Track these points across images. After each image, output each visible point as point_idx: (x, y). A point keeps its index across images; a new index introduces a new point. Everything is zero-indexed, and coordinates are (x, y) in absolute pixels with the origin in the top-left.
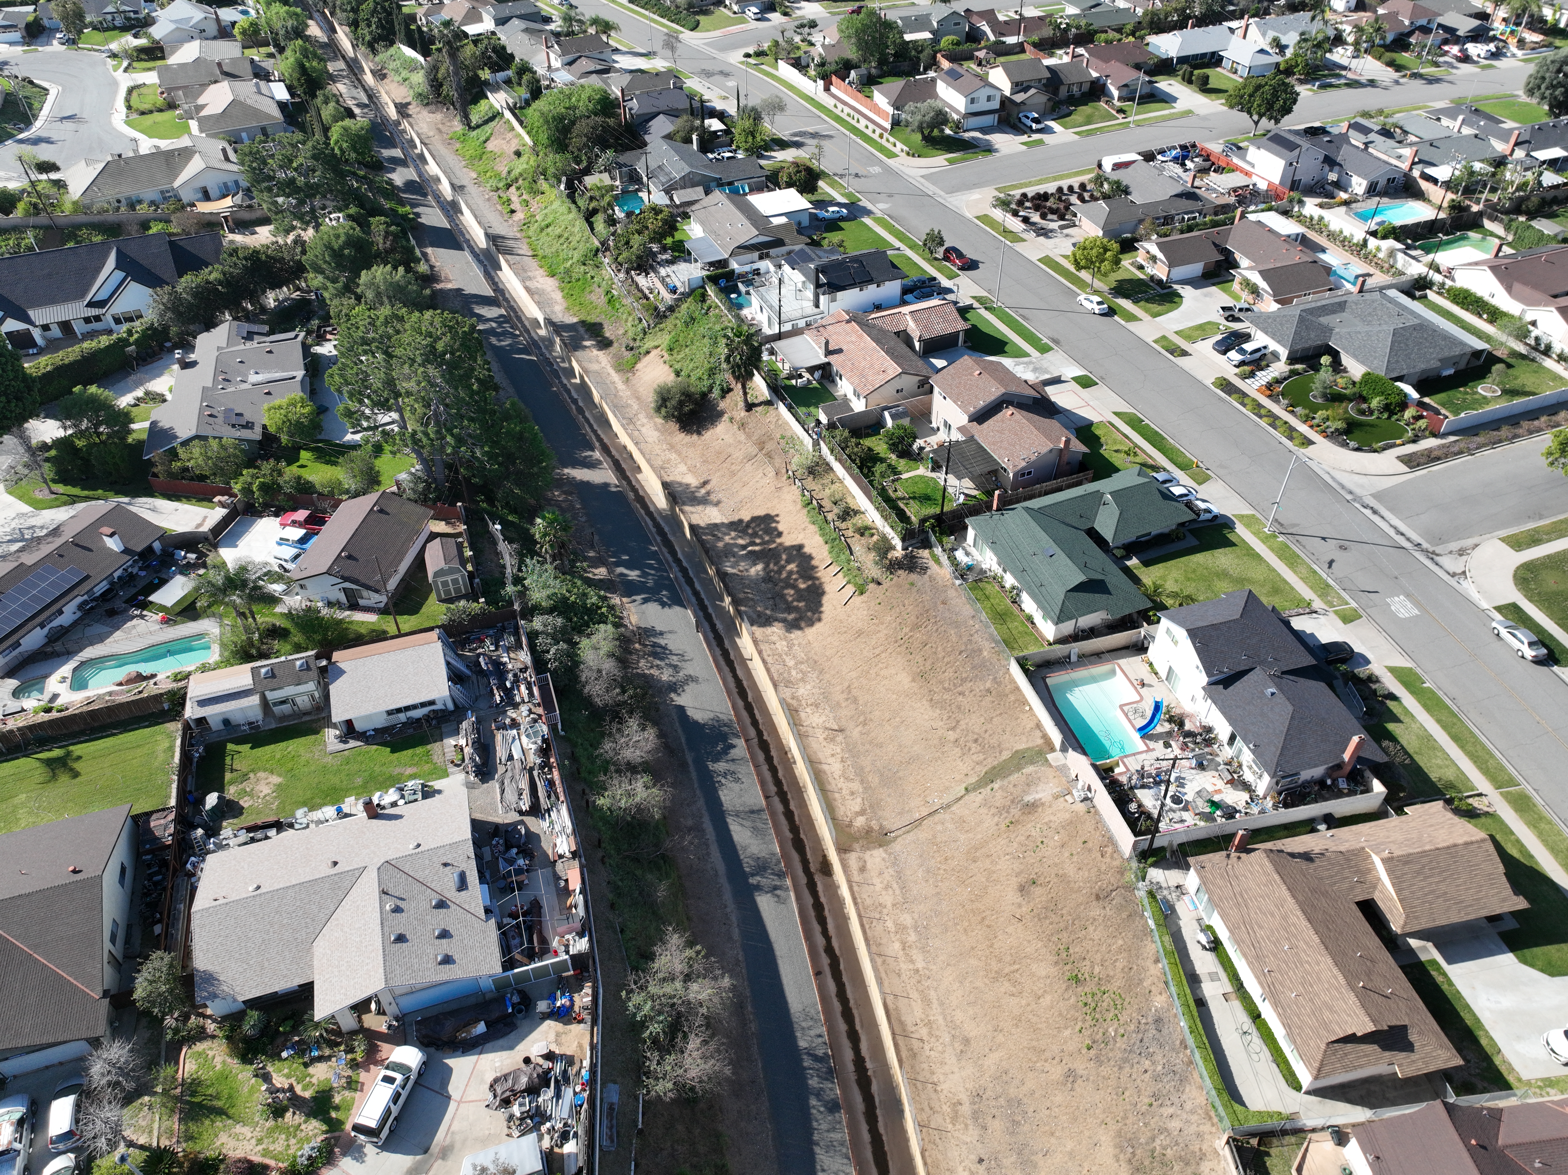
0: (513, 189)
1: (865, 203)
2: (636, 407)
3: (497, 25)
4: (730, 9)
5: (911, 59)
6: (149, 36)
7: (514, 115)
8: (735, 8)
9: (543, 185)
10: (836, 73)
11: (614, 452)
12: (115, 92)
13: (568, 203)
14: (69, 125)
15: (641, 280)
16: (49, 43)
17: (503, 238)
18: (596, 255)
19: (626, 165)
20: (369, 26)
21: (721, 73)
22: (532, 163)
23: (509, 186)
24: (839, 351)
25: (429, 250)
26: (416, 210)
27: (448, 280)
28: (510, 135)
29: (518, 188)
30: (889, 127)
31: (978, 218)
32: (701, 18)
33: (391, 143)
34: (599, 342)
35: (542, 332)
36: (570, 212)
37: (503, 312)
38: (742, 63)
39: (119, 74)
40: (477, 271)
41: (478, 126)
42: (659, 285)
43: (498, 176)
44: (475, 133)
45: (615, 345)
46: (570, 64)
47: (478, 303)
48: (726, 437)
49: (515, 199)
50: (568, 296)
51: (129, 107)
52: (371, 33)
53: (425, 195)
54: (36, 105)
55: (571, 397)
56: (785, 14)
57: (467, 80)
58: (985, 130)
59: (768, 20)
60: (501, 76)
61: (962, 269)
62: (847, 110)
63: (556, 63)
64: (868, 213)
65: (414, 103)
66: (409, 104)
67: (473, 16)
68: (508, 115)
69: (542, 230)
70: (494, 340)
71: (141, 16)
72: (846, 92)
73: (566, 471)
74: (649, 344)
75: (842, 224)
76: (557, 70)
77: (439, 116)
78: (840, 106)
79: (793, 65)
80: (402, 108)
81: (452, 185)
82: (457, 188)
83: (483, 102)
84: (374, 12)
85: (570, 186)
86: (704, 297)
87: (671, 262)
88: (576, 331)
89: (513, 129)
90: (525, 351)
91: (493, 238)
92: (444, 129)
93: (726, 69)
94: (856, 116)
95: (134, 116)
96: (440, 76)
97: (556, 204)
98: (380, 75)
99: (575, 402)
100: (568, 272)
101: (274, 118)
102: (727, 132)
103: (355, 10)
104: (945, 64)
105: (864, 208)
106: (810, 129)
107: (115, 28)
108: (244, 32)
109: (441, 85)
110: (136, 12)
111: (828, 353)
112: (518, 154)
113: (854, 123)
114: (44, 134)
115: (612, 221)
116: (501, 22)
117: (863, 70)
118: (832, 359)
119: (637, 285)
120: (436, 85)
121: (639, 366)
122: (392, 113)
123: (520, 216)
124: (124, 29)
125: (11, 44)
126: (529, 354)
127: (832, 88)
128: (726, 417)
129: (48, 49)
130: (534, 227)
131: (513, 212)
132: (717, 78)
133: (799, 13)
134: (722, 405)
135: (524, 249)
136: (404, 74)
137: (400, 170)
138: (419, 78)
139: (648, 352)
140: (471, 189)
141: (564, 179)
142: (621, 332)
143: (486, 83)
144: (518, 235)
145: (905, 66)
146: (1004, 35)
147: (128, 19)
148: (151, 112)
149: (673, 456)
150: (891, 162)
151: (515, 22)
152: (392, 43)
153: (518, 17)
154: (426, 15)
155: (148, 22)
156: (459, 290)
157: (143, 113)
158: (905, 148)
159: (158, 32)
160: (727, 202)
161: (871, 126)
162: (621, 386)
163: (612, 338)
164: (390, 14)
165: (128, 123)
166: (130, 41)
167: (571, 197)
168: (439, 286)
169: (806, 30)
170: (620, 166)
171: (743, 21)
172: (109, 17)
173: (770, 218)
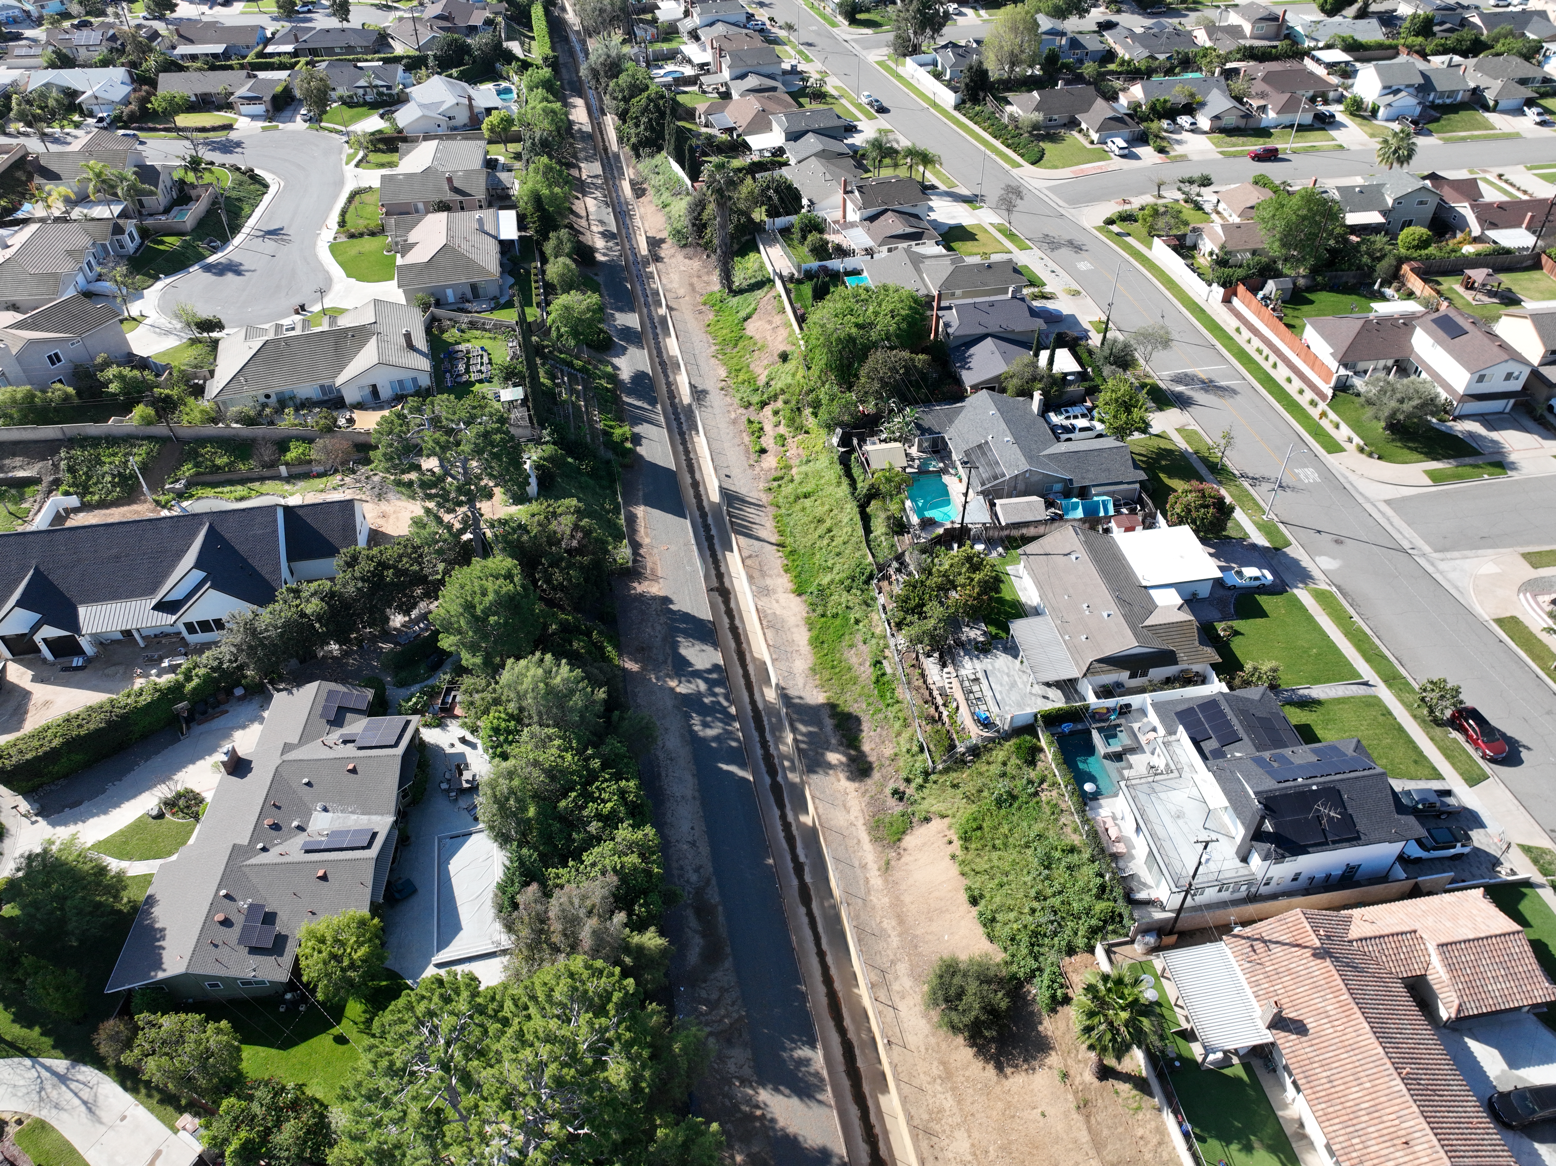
0: (768, 410)
1: (1295, 551)
2: (895, 941)
3: (788, 139)
4: (1087, 136)
5: (1360, 268)
6: (393, 121)
7: (788, 292)
8: (1095, 137)
9: (811, 422)
10: (1244, 280)
11: (847, 1022)
12: (336, 197)
13: (838, 468)
14: (270, 245)
15: (931, 666)
16: (291, 120)
17: (743, 501)
18: (867, 582)
19: (930, 431)
20: (637, 126)
21: (1071, 243)
22: (799, 376)
23: (764, 404)
24: (1298, 1028)
25: (640, 511)
26: (637, 429)
27: (655, 578)
28: (778, 320)
29: (776, 413)
30: (1330, 393)
31: (1499, 621)
32: (1046, 145)
33: (628, 303)
34: (852, 760)
35: (771, 695)
36: (839, 484)
37: (718, 658)
38: (1099, 229)
39: (350, 170)
40: (697, 565)
41: (741, 292)
42: (959, 695)
43: (751, 381)
44: (735, 301)
45: (876, 775)
46: (872, 219)
47: (688, 634)
48: (1050, 1111)
49: (768, 428)
50: (817, 643)
51: (342, 224)
52: (637, 135)
53: (653, 402)
54: (247, 209)
55: (795, 858)
56: (1161, 151)
57: (736, 227)
58: (1491, 421)
59: (1137, 157)
60: (781, 221)
61: (1492, 760)
62: (1256, 342)
63: (853, 216)
64: (1304, 576)
65: (669, 241)
66: (663, 241)
67: (760, 124)
68: (778, 283)
69: (797, 498)
70: (696, 721)
71: (395, 91)
72: (1258, 314)
73: (764, 1095)
74: (931, 802)
75: (1265, 601)
76: (853, 225)
77: (696, 264)
78: (1246, 334)
79: (1175, 249)
80: (654, 243)
81: (692, 387)
82: (699, 394)
83: (752, 256)
84: (645, 110)
85: (845, 441)
86: (1032, 755)
87: (983, 649)
88: (819, 723)
89: (783, 311)
90: (739, 757)
91: (730, 497)
92: (699, 286)
93: (1079, 239)
94: (1273, 358)
95: (343, 239)
96: (705, 216)
97: (823, 461)
98: (639, 191)
99: (799, 869)
100: (823, 593)
101: (488, 273)
102: (1082, 376)
103: (626, 100)
104: (1415, 284)
105: (1296, 562)
106: (1202, 371)
107: (365, 104)
108: (492, 130)
109: (704, 226)
110: (389, 88)
111: (1279, 1023)
112: (784, 357)
113: (1267, 366)
114: (236, 258)
115: (899, 527)
116: (794, 136)
117: (1288, 283)
118: (1286, 1042)
119: (923, 675)
120: (699, 226)
121: (909, 841)
122: (643, 249)
123: (770, 461)
124: (373, 106)
125: (254, 117)
126: (743, 766)
127: (1235, 301)
128: (1053, 1059)
129: (290, 126)
130: (788, 490)
131: (763, 451)
132: (1065, 252)
133: (1178, 150)
134: (1049, 1026)
135: (767, 529)
136: (666, 196)
137: (632, 351)
138: (680, 207)
139: (927, 820)
140: (716, 399)
141: (839, 431)
142: (888, 751)
143: (759, 228)
144: (765, 498)
145: (1349, 278)
146: (1494, 226)
147: (380, 94)
148: (361, 235)
149: (948, 1102)
150: (1331, 460)
151: (811, 138)
152: (660, 149)
153: (814, 131)
154: (708, 113)
155: (401, 99)
156: (666, 600)
157: (352, 236)
158: (1357, 440)
159: (405, 116)
160: (1082, 553)
161: (1297, 383)
162: (876, 880)
163: (872, 758)
164: (662, 115)
165: (333, 249)
166: (373, 123)
167: (845, 461)
168: (640, 588)
169: (1195, 189)
170: (923, 430)
171: (1104, 155)
172: (361, 92)
173: (1152, 592)
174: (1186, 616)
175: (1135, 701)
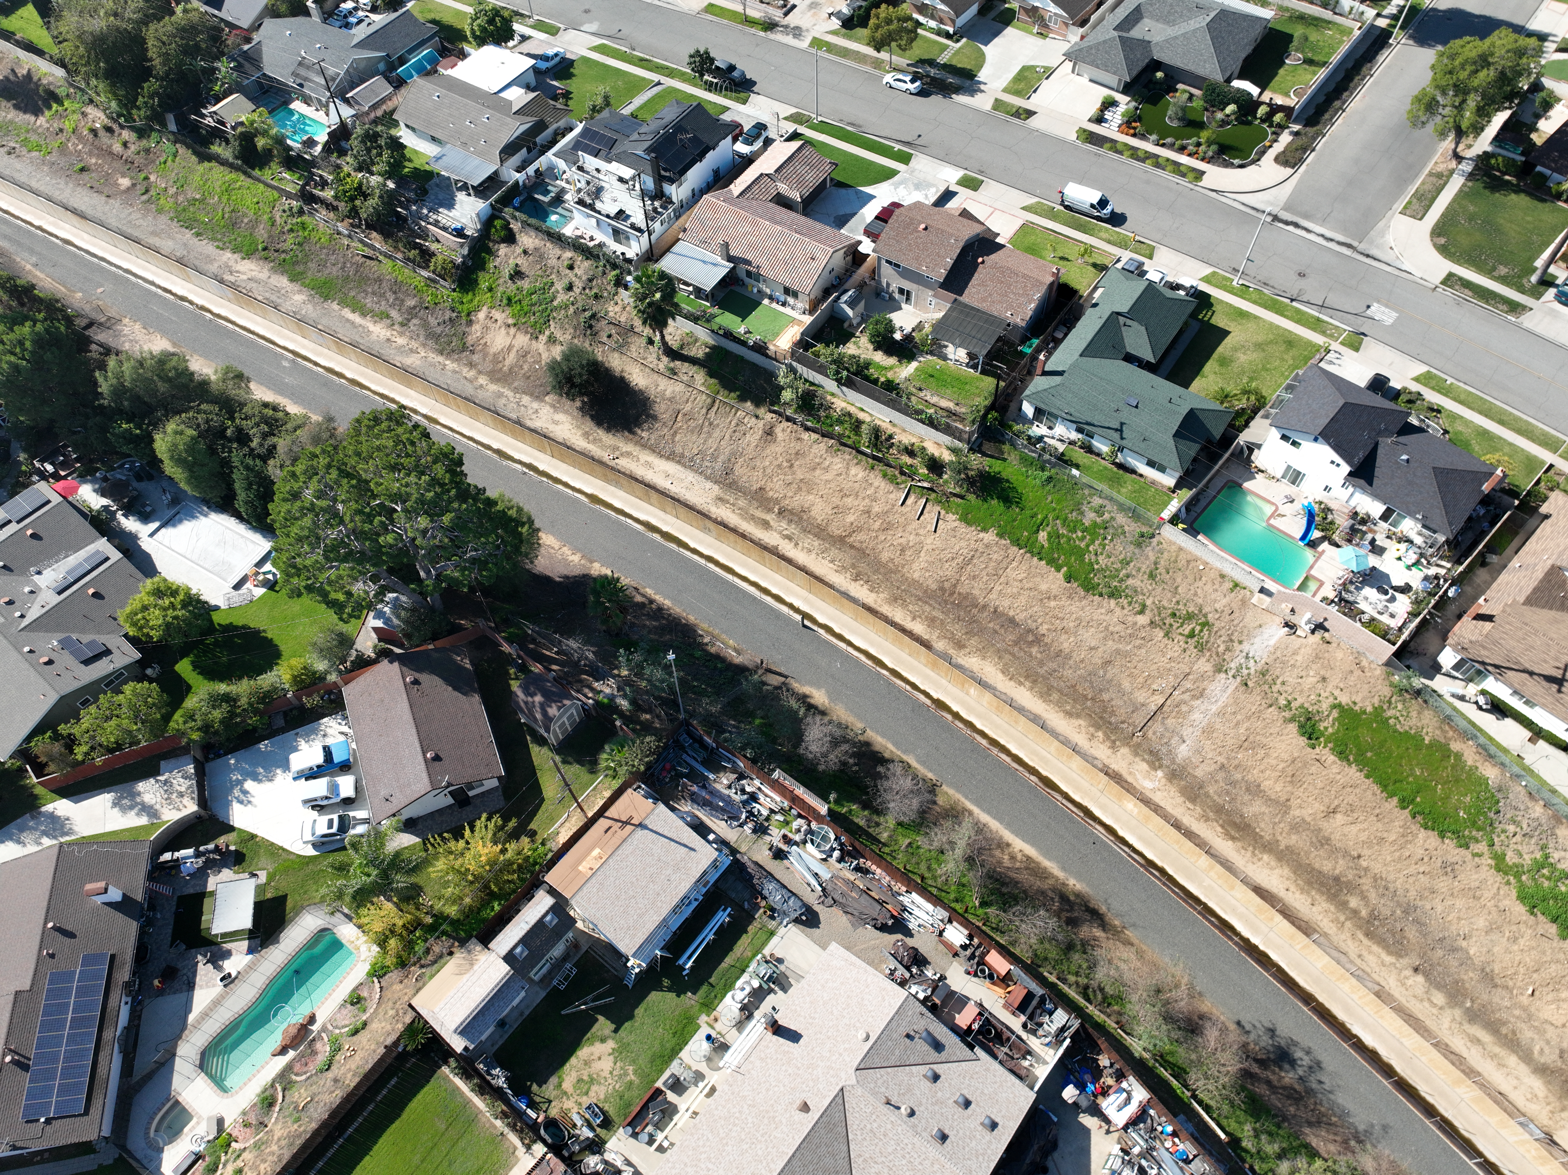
31: (705, 11)
100: (269, 246)
121: (471, 340)
139: (471, 320)
141: (169, 118)
173: (502, 95)
174: (532, 95)
175: (542, 162)
